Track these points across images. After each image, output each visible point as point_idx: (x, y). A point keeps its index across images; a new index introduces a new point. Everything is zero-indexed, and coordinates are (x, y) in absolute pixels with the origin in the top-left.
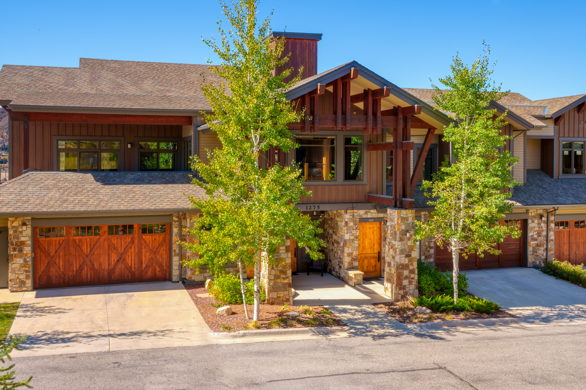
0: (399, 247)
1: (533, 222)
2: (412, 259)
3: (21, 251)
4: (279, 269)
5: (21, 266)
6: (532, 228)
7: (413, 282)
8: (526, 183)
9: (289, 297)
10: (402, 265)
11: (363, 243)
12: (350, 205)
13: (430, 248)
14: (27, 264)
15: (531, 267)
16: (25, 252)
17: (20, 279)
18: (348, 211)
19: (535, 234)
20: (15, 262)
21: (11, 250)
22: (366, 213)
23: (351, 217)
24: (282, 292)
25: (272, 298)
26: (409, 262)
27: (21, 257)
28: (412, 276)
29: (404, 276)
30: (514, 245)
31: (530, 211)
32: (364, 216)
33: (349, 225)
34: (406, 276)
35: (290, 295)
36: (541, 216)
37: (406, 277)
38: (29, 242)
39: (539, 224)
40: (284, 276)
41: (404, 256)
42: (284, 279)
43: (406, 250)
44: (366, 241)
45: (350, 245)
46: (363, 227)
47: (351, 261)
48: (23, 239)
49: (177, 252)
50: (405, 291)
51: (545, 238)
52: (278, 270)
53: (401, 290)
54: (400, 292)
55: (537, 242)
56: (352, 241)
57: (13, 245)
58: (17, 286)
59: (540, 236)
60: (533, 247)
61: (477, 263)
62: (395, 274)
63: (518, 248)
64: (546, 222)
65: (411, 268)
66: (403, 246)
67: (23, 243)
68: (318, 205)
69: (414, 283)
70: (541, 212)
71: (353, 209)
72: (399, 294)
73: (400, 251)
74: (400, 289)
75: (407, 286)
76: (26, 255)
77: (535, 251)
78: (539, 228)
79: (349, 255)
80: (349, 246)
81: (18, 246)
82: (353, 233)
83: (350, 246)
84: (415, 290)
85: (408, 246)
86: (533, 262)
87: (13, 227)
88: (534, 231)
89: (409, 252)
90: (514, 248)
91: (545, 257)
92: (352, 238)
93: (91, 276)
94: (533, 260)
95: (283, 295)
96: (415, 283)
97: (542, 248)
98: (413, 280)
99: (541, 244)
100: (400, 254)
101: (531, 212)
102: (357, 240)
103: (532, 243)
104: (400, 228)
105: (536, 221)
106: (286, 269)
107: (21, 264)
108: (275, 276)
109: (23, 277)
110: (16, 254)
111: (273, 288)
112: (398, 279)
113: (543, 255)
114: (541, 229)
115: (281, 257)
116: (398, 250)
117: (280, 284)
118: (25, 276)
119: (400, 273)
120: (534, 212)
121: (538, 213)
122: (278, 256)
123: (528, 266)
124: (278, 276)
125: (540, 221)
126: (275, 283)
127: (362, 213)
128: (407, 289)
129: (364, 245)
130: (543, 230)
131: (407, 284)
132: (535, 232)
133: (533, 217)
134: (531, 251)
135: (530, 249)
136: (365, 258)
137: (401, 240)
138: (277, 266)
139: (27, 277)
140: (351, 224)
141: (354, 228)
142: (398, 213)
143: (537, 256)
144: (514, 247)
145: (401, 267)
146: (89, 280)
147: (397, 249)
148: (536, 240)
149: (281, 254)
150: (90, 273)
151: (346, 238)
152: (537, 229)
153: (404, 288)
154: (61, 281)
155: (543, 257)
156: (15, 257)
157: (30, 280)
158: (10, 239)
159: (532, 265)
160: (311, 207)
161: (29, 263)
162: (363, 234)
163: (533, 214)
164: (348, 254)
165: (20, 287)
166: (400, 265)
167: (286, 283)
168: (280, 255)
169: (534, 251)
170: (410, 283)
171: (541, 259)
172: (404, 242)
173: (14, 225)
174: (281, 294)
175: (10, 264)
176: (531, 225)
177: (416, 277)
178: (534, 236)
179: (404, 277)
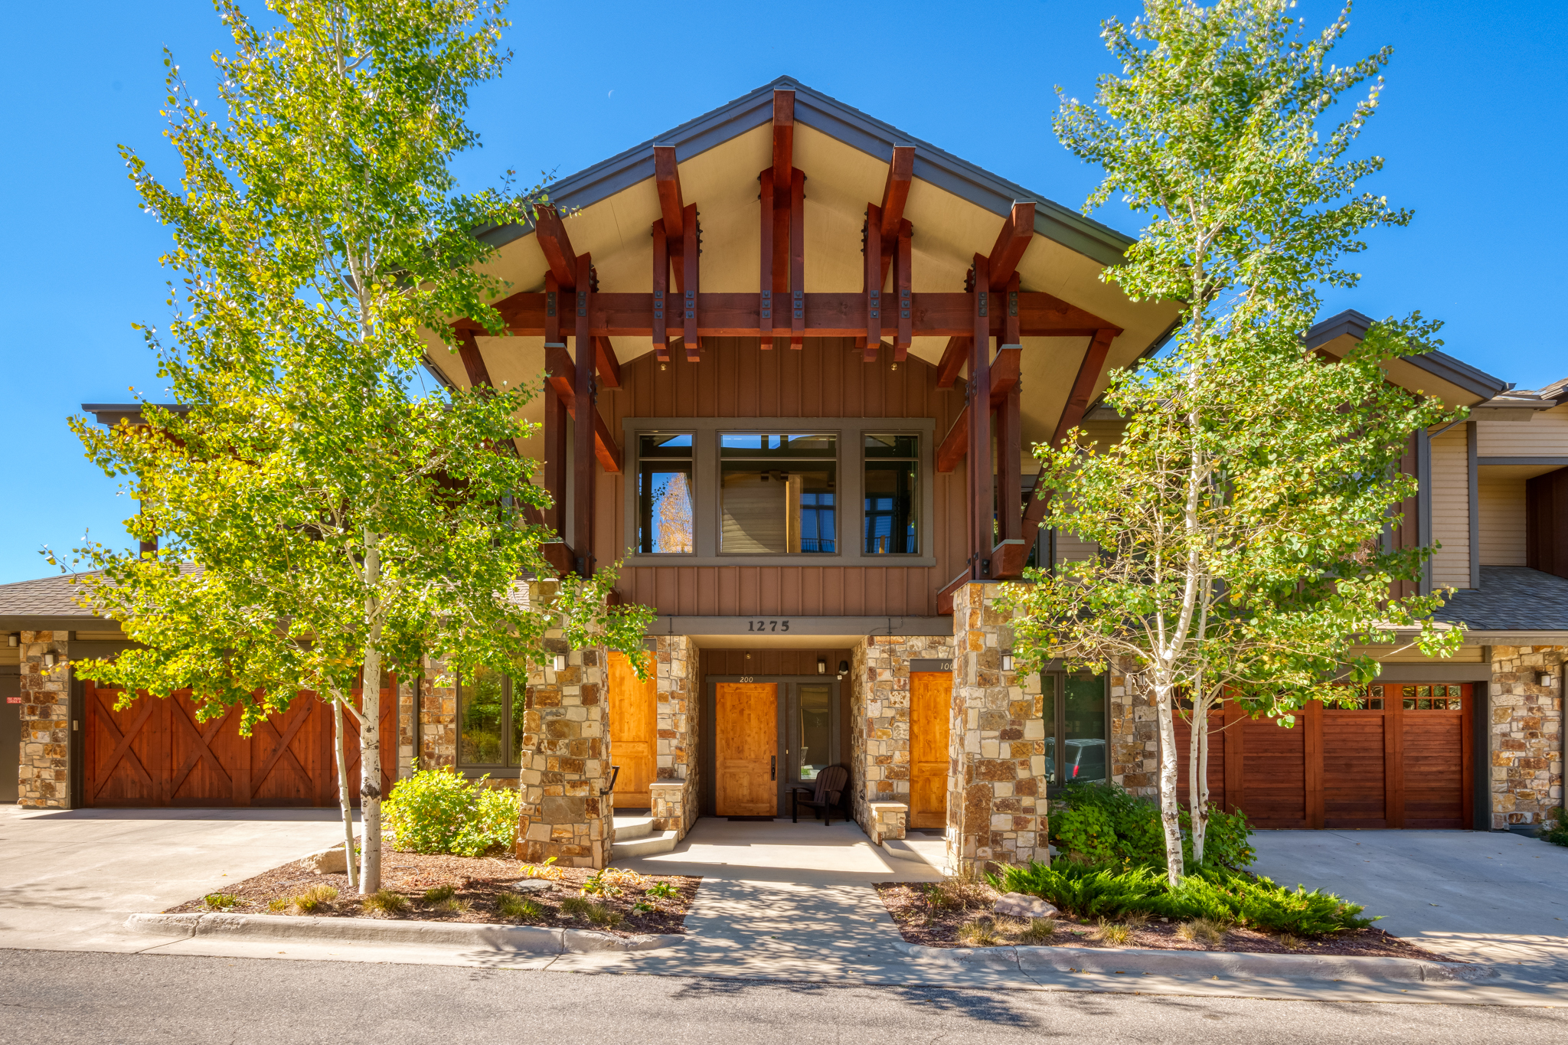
0: (978, 704)
1: (1509, 691)
2: (1024, 745)
3: (46, 714)
4: (558, 753)
5: (45, 750)
6: (1506, 710)
7: (1028, 821)
8: (1477, 586)
9: (591, 841)
10: (989, 763)
11: (926, 732)
12: (883, 622)
13: (1144, 756)
14: (59, 746)
15: (1503, 830)
16: (54, 718)
17: (43, 780)
18: (877, 639)
19: (1515, 728)
20: (33, 739)
21: (26, 711)
22: (933, 646)
23: (885, 655)
24: (568, 827)
25: (536, 842)
26: (1013, 755)
27: (45, 728)
28: (1027, 801)
29: (998, 801)
30: (1440, 761)
31: (1495, 659)
32: (926, 655)
33: (879, 678)
34: (1003, 802)
35: (592, 838)
36: (1538, 675)
37: (1005, 806)
38: (64, 696)
39: (1528, 698)
40: (576, 777)
41: (997, 733)
42: (574, 785)
43: (1002, 717)
44: (937, 727)
45: (884, 734)
46: (926, 687)
47: (887, 777)
48: (50, 687)
49: (410, 733)
50: (999, 849)
51: (1555, 744)
52: (555, 756)
53: (986, 845)
54: (980, 852)
55: (1523, 754)
56: (891, 724)
57: (29, 701)
58: (37, 795)
59: (1533, 735)
60: (1510, 770)
61: (1309, 810)
62: (964, 794)
63: (1454, 772)
64: (1556, 693)
65: (1022, 774)
66: (993, 702)
67: (50, 697)
68: (785, 619)
69: (1032, 826)
70: (1537, 660)
71: (890, 634)
72: (976, 859)
73: (981, 716)
74: (981, 842)
75: (1006, 835)
76: (57, 724)
77: (1515, 782)
78: (1531, 709)
79: (881, 762)
80: (880, 737)
81: (41, 702)
82: (892, 699)
83: (885, 738)
84: (1039, 850)
85: (1012, 704)
86: (1511, 816)
87: (29, 659)
88: (1513, 719)
89: (1013, 722)
90: (1441, 772)
91: (1556, 802)
92: (890, 713)
93: (211, 784)
94: (1511, 809)
95: (570, 835)
96: (1035, 825)
97: (1544, 774)
98: (1029, 817)
99: (1539, 761)
100: (982, 727)
101: (1500, 662)
102: (905, 722)
103: (1505, 754)
104: (981, 641)
105: (1519, 690)
106: (581, 754)
107: (47, 744)
108: (545, 774)
109: (48, 775)
110: (34, 721)
111: (537, 810)
112: (972, 809)
113: (1547, 794)
114: (1538, 715)
115: (568, 717)
116: (973, 716)
117: (560, 801)
118: (53, 774)
119: (980, 789)
120: (1511, 660)
121: (1526, 663)
122: (557, 714)
123: (1493, 826)
124: (555, 775)
125: (1535, 690)
126: (546, 796)
127: (920, 644)
128: (1008, 845)
129: (929, 737)
130: (1545, 719)
131: (1008, 828)
132: (1514, 724)
133: (1504, 676)
134: (1501, 781)
135: (1498, 775)
136: (935, 775)
137: (984, 681)
138: (552, 744)
139: (58, 776)
140: (886, 675)
141: (896, 687)
142: (971, 593)
143: (1525, 796)
144: (1440, 768)
145: (984, 770)
146: (207, 794)
147: (970, 711)
148: (1521, 746)
149: (566, 708)
150: (211, 778)
151: (870, 714)
152: (1523, 712)
153: (996, 839)
154: (145, 793)
155: (1547, 801)
156: (33, 727)
157: (64, 784)
158: (24, 686)
159: (1505, 825)
160: (762, 623)
161: (62, 744)
162: (927, 707)
163: (1507, 668)
164: (877, 758)
165: (43, 797)
166: (981, 763)
167: (581, 799)
168: (562, 711)
169: (1512, 781)
170: (1019, 824)
171: (1542, 807)
172: (997, 690)
173: (31, 653)
174: (565, 831)
175: (22, 744)
176: (1498, 698)
177: (1042, 807)
178: (1513, 735)
179: (995, 804)
